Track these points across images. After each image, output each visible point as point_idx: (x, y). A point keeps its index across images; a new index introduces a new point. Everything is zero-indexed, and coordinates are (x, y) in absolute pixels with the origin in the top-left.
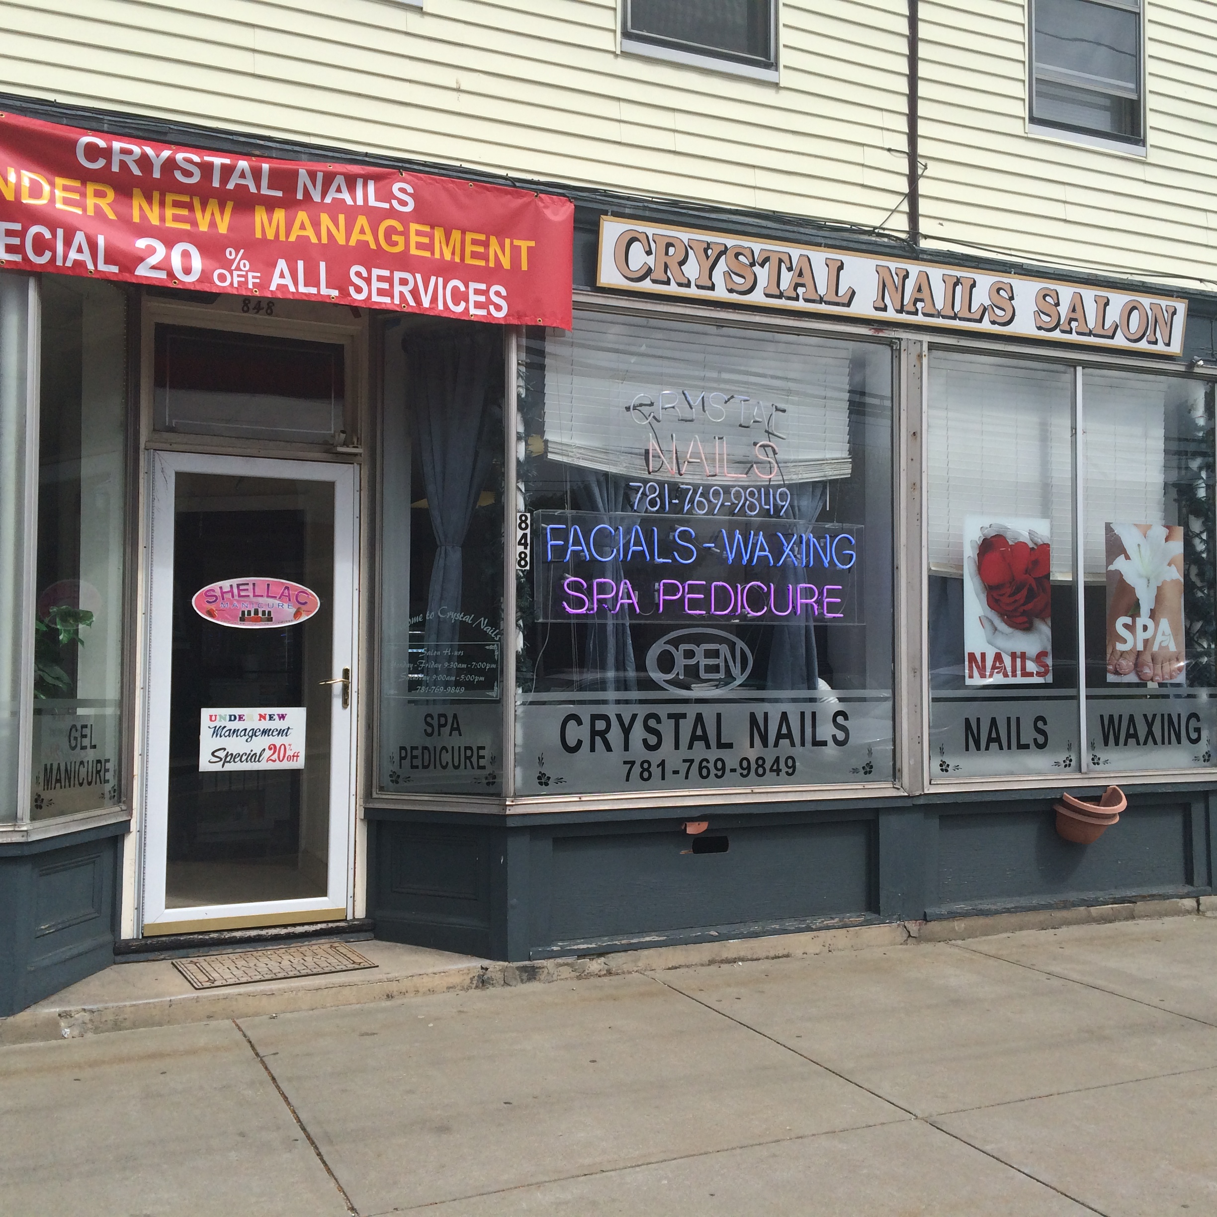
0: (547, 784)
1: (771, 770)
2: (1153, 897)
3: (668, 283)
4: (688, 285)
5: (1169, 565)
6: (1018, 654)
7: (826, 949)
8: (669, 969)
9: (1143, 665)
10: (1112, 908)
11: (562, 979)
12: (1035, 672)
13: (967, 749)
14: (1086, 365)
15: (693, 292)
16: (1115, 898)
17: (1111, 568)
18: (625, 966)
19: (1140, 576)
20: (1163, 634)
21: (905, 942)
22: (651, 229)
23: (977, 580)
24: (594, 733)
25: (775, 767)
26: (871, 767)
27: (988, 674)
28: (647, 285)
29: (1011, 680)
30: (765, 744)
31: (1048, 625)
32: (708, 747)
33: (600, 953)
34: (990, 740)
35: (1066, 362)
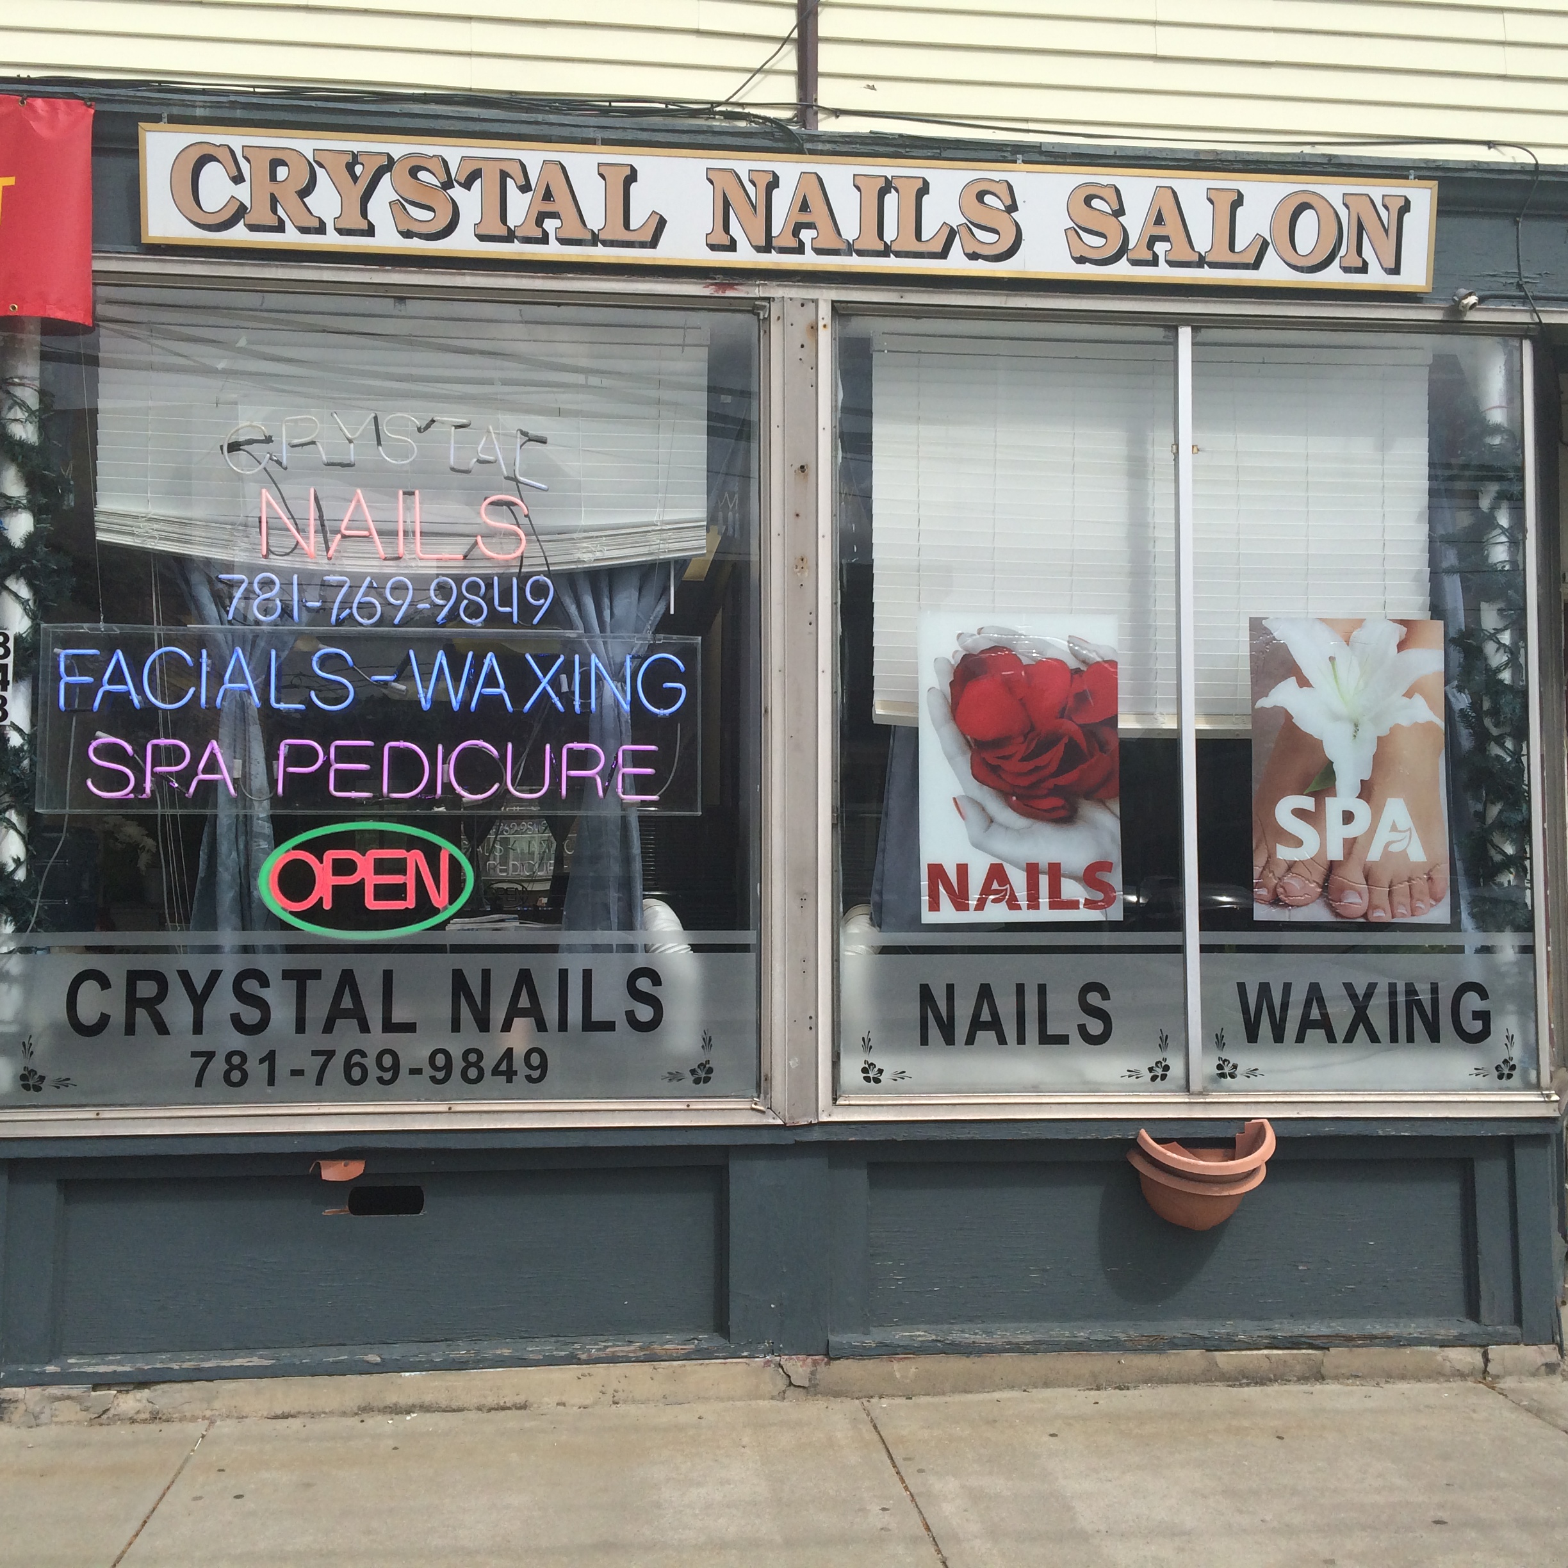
0: (38, 1089)
1: (496, 1072)
2: (1371, 1340)
3: (280, 228)
4: (321, 229)
5: (1409, 694)
6: (1044, 866)
7: (608, 1398)
8: (276, 1417)
9: (1342, 890)
10: (1268, 1357)
11: (62, 1423)
12: (1082, 901)
13: (924, 1041)
14: (1198, 323)
15: (331, 241)
16: (1274, 1337)
17: (1265, 703)
18: (186, 1407)
19: (1336, 717)
20: (1394, 828)
21: (782, 1396)
22: (237, 140)
23: (950, 730)
24: (133, 1001)
25: (503, 1067)
26: (710, 1070)
27: (973, 903)
28: (239, 235)
29: (1025, 915)
30: (484, 1025)
31: (1112, 813)
32: (365, 1028)
33: (142, 1382)
34: (977, 1025)
35: (1155, 319)
